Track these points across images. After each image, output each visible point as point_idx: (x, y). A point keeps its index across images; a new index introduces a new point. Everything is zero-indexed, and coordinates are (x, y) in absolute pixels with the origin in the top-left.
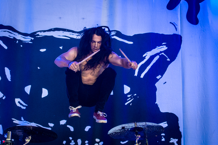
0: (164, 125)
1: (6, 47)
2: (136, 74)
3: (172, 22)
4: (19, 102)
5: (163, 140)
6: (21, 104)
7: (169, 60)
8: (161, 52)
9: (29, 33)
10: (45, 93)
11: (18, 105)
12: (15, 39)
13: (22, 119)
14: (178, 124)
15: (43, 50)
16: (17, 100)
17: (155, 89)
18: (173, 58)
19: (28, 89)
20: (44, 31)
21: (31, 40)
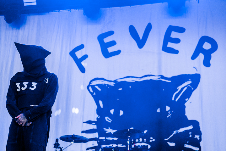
0: (191, 127)
1: (100, 90)
2: (173, 99)
3: (195, 67)
4: (107, 119)
5: (191, 136)
6: (108, 120)
7: (192, 89)
8: (188, 85)
9: (113, 80)
10: (121, 113)
11: (107, 120)
12: (105, 85)
13: (109, 128)
14: (199, 127)
15: (120, 89)
16: (106, 118)
17: (185, 107)
18: (195, 87)
19: (112, 111)
20: (121, 79)
21: (114, 85)
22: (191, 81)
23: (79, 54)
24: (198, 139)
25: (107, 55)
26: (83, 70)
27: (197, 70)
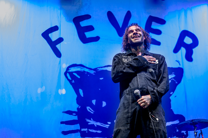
0: (176, 122)
1: (79, 77)
3: (177, 60)
4: (89, 109)
6: (90, 110)
7: (177, 83)
8: (172, 78)
9: (93, 68)
10: (104, 104)
11: (89, 110)
12: (84, 71)
15: (101, 79)
16: (88, 108)
17: (170, 100)
18: (179, 82)
19: (94, 102)
20: (102, 67)
21: (94, 73)
22: (175, 75)
23: (53, 37)
24: (185, 134)
25: (85, 40)
26: (58, 54)
27: (180, 64)
